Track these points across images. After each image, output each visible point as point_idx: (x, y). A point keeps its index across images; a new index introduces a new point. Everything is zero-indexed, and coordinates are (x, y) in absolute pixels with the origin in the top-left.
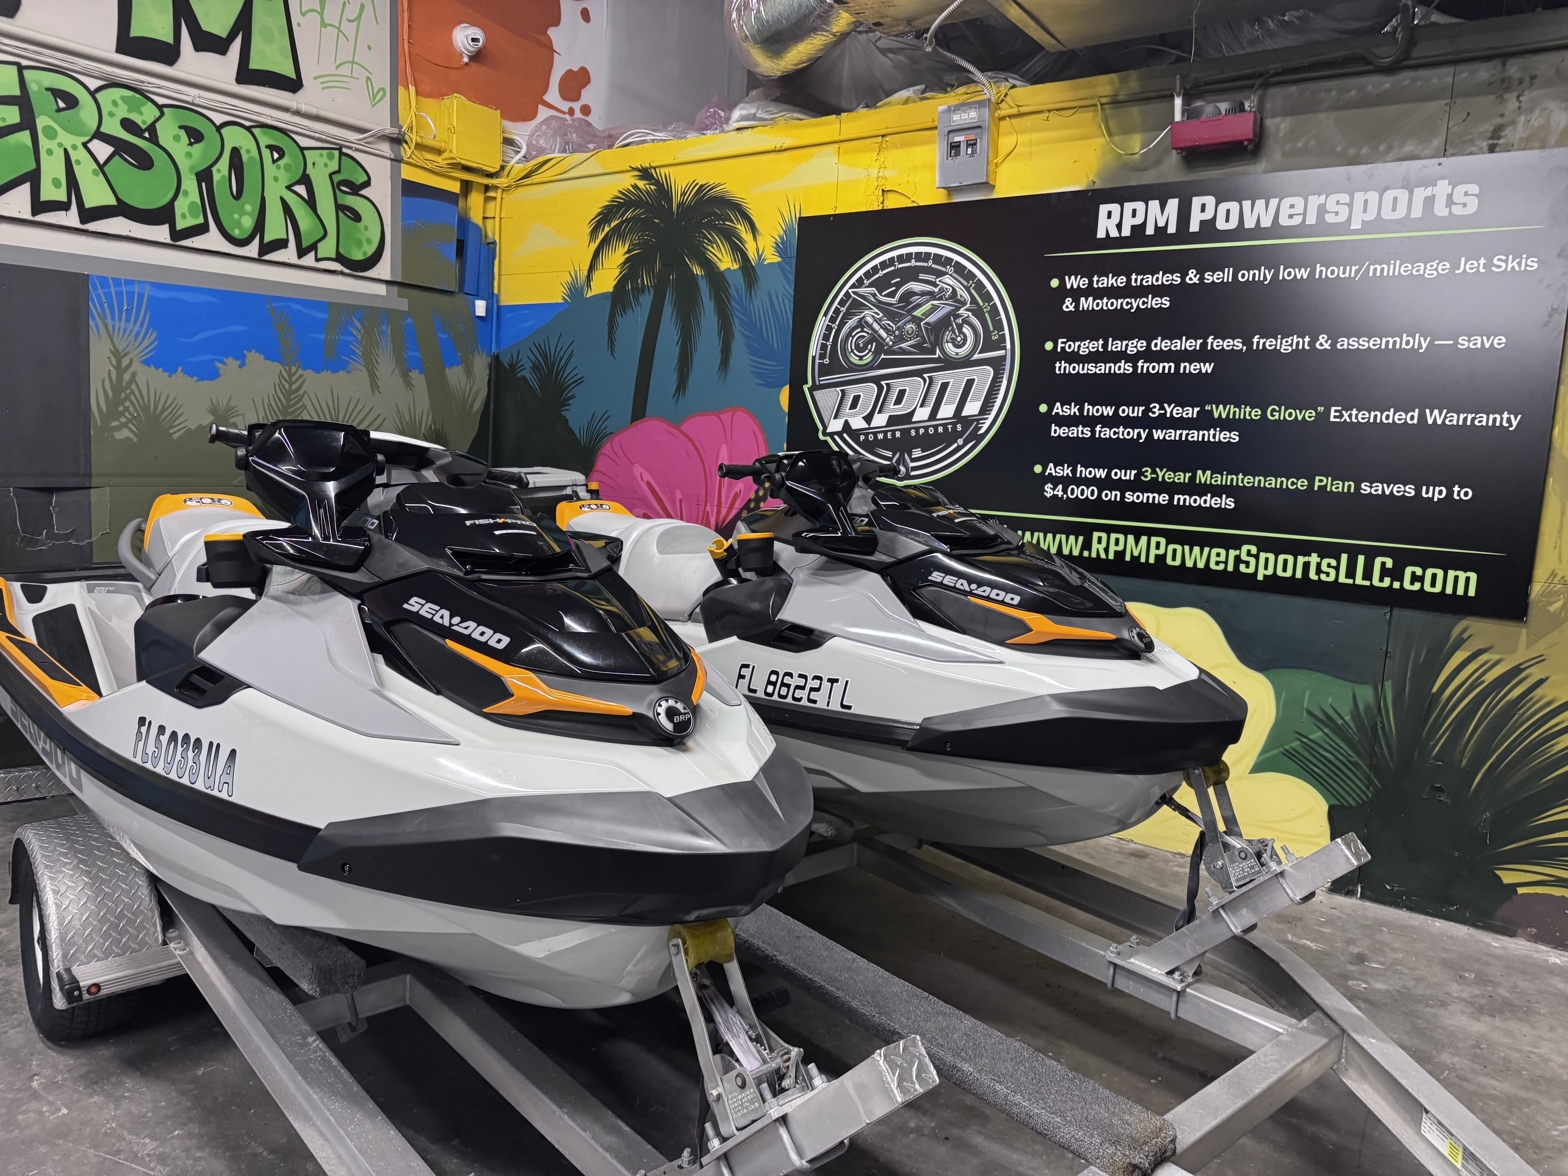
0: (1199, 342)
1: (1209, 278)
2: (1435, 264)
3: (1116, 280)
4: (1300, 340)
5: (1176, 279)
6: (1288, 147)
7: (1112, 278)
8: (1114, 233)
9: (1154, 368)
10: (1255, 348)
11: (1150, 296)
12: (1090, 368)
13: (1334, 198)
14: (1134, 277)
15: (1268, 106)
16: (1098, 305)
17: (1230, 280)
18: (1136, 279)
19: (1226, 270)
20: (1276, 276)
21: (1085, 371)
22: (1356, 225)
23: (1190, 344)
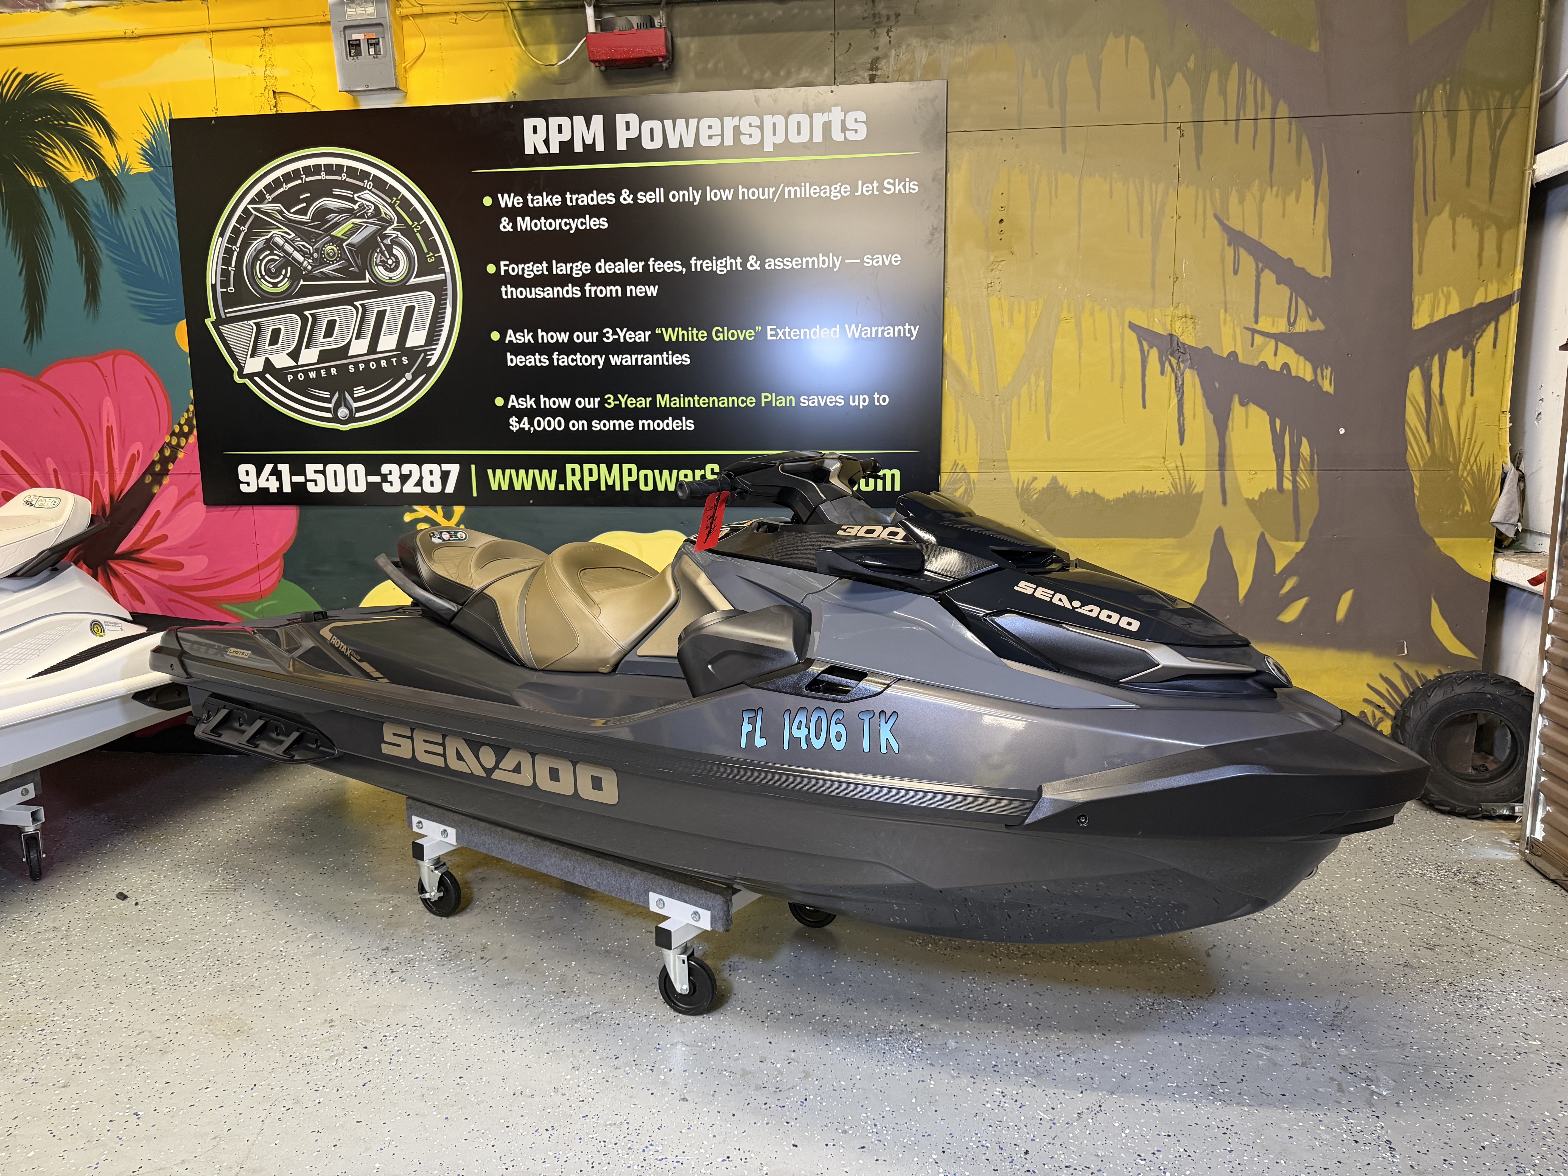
0: (642, 264)
1: (644, 198)
2: (838, 186)
3: (551, 199)
4: (733, 261)
5: (611, 199)
6: (700, 67)
7: (547, 197)
8: (542, 150)
9: (601, 292)
10: (693, 270)
11: (587, 216)
12: (538, 292)
13: (746, 120)
14: (568, 196)
15: (676, 24)
16: (536, 225)
17: (662, 201)
18: (572, 199)
19: (657, 190)
20: (704, 196)
21: (533, 296)
22: (768, 148)
23: (633, 267)
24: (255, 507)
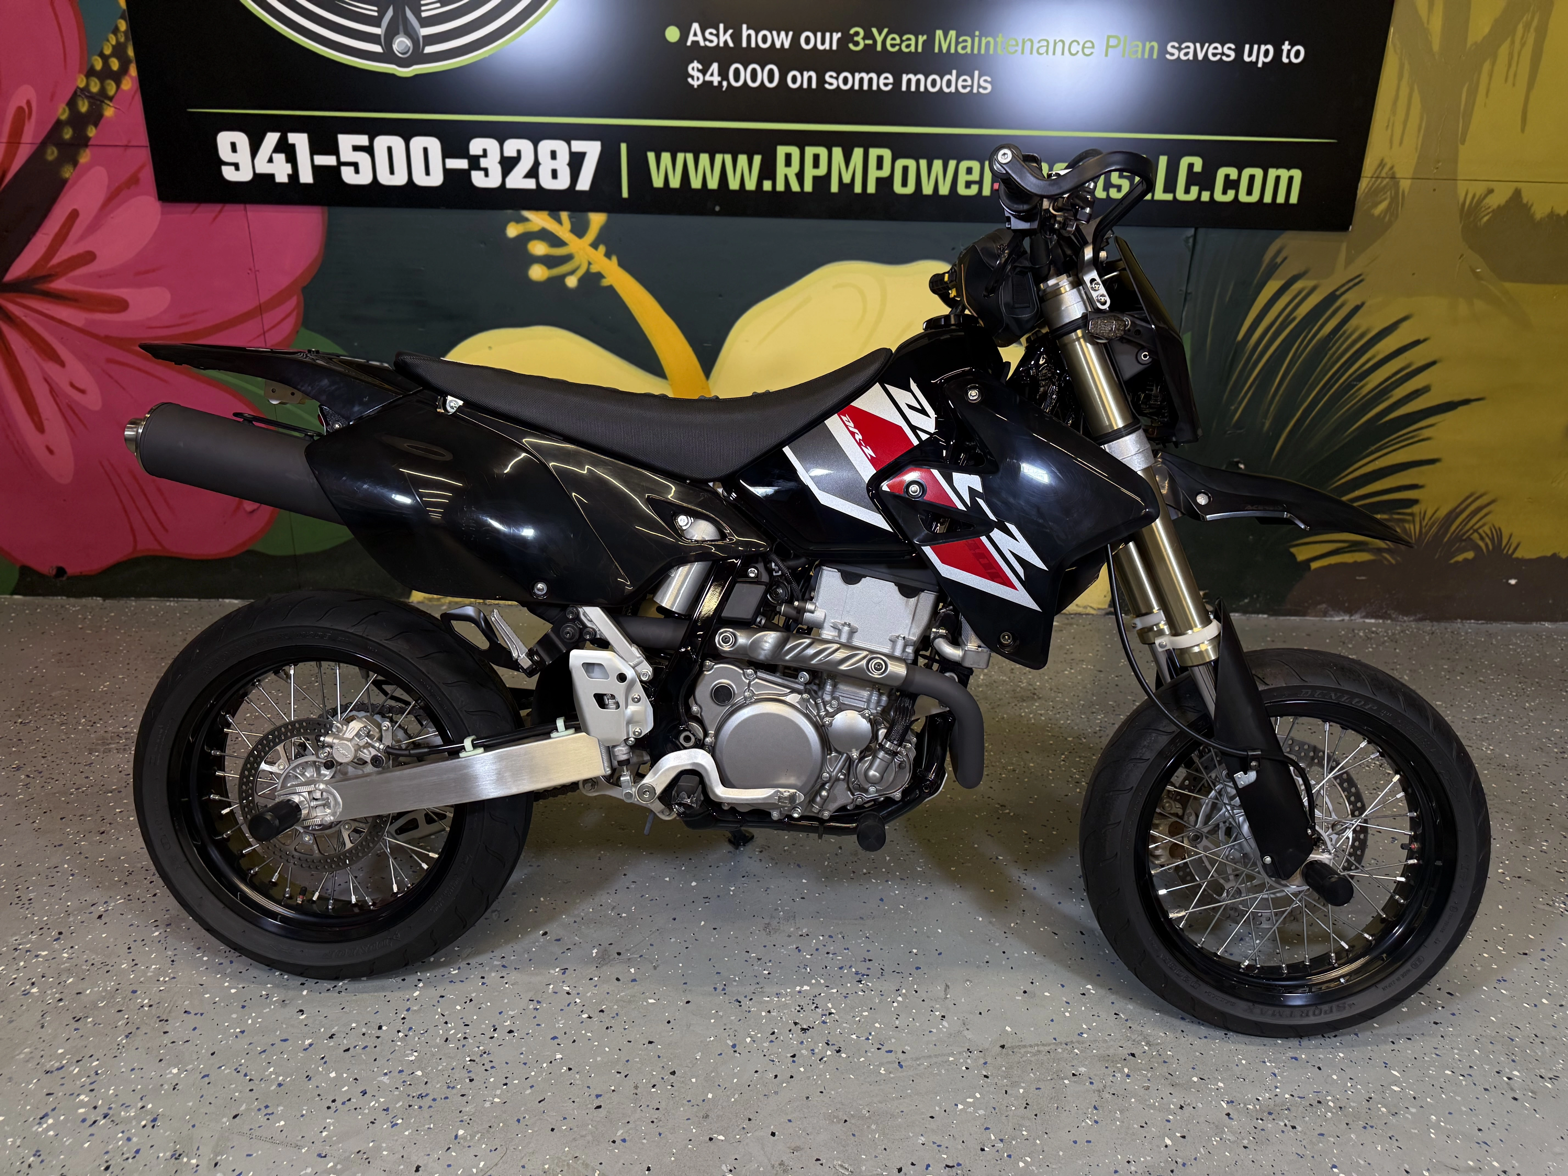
24: (249, 207)
